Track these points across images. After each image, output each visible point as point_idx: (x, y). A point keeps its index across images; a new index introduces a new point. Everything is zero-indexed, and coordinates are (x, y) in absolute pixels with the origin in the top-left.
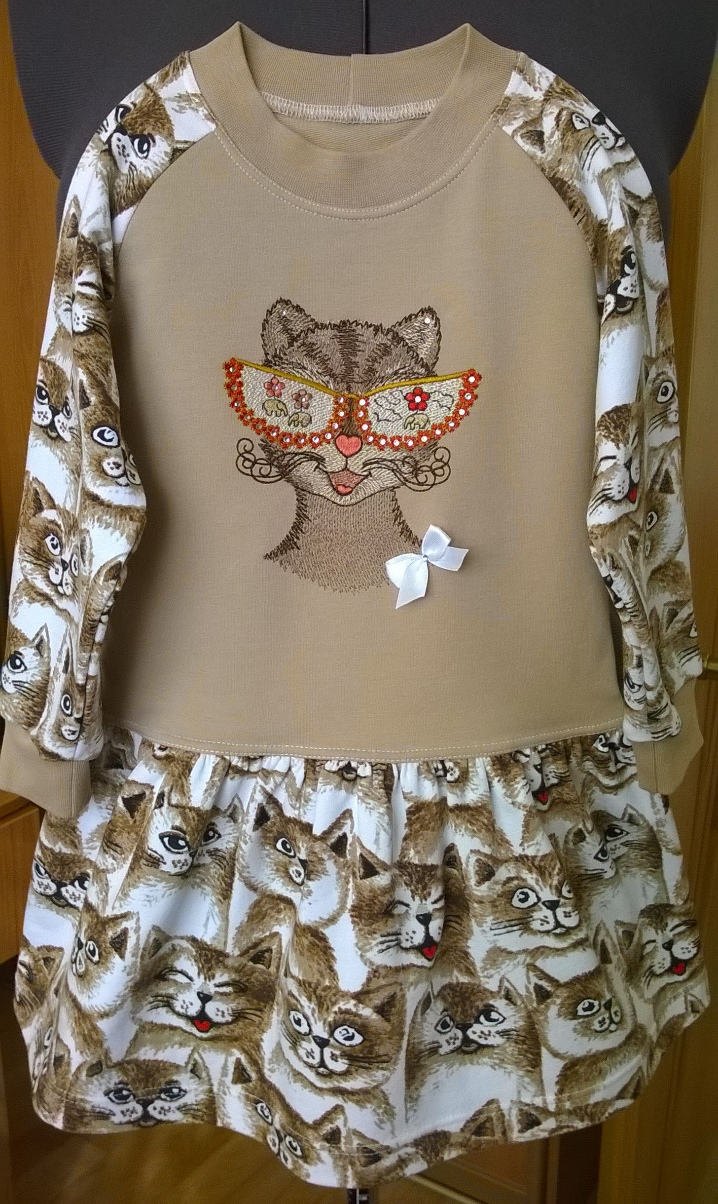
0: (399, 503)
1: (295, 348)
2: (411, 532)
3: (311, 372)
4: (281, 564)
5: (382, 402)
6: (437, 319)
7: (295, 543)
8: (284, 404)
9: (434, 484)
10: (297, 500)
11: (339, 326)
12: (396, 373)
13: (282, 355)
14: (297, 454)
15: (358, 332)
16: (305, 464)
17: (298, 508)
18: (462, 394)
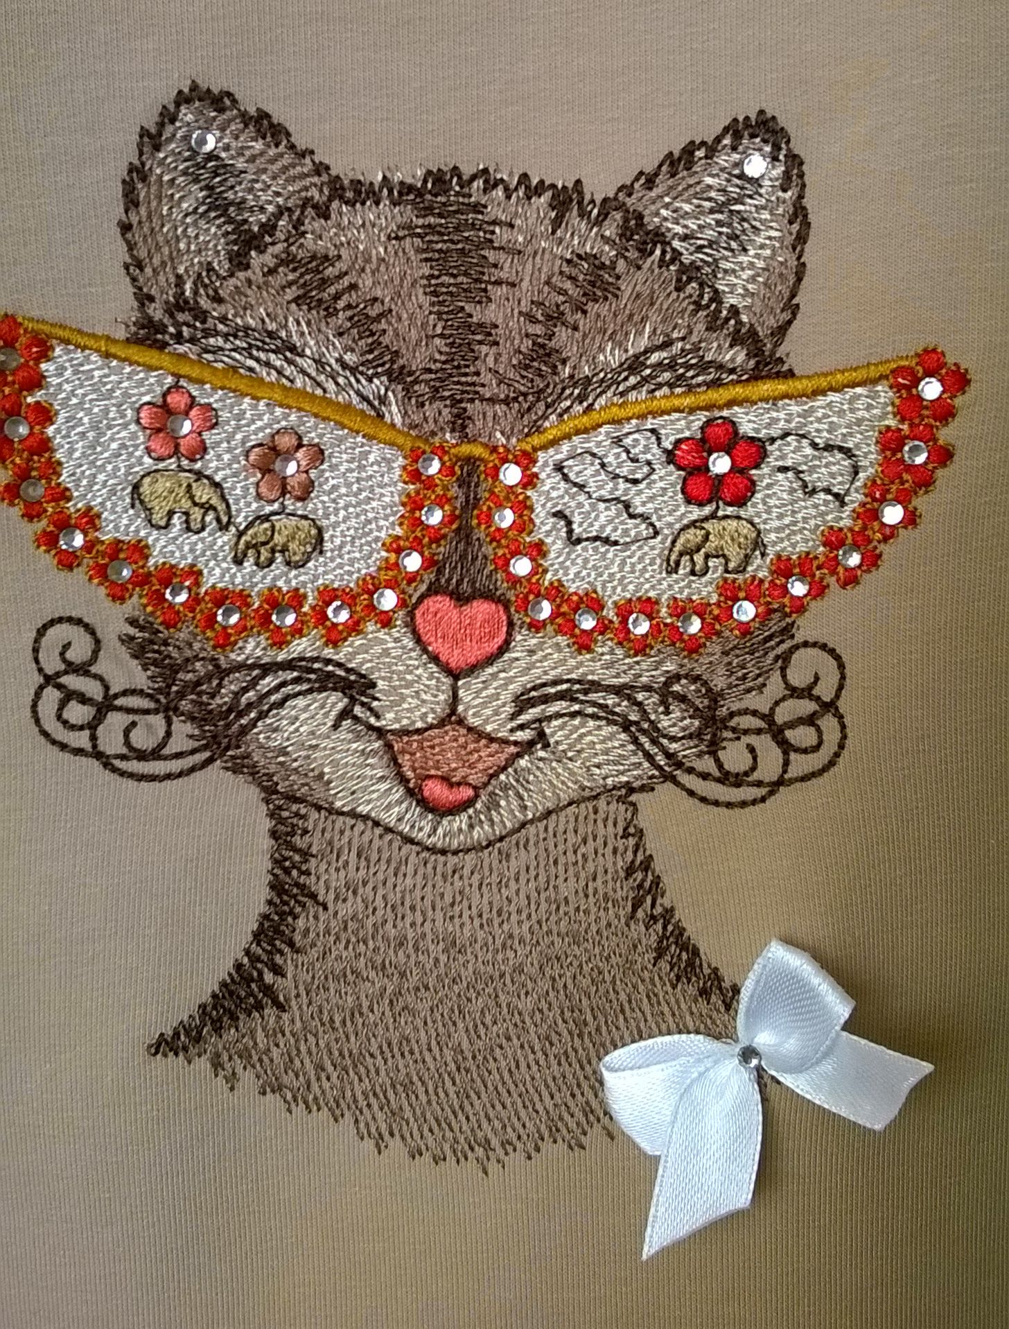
0: (651, 845)
1: (256, 274)
2: (696, 952)
3: (319, 363)
4: (217, 1065)
5: (584, 471)
6: (794, 161)
7: (268, 990)
8: (217, 485)
9: (780, 782)
10: (274, 834)
11: (420, 193)
12: (635, 364)
13: (204, 303)
14: (268, 669)
15: (493, 212)
16: (301, 702)
17: (278, 862)
18: (891, 443)
